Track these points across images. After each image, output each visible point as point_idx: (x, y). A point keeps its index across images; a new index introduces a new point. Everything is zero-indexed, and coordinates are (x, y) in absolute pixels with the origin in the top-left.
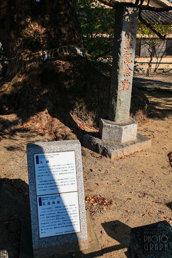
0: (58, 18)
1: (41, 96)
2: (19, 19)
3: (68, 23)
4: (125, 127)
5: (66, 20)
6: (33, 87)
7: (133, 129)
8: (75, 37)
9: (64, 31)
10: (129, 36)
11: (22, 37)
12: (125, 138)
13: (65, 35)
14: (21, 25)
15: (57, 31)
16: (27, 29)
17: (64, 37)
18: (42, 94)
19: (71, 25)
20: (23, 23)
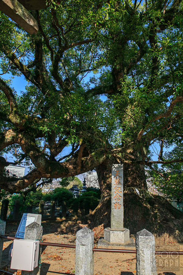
0: (127, 172)
1: (104, 216)
2: (106, 174)
3: (132, 174)
4: (112, 231)
5: (132, 173)
6: (102, 210)
7: (119, 235)
8: (136, 182)
9: (129, 179)
10: (117, 178)
11: (106, 183)
12: (113, 240)
13: (130, 181)
14: (107, 177)
15: (125, 179)
16: (109, 179)
17: (129, 183)
18: (104, 214)
19: (134, 176)
20: (108, 176)
